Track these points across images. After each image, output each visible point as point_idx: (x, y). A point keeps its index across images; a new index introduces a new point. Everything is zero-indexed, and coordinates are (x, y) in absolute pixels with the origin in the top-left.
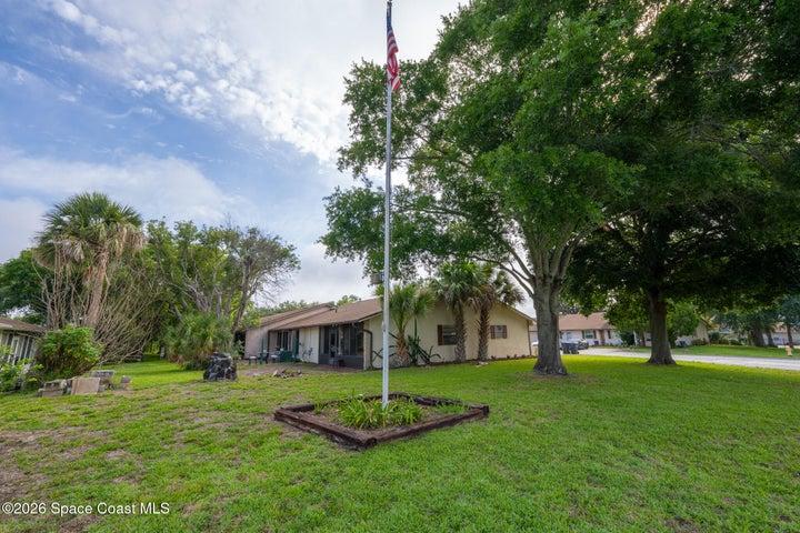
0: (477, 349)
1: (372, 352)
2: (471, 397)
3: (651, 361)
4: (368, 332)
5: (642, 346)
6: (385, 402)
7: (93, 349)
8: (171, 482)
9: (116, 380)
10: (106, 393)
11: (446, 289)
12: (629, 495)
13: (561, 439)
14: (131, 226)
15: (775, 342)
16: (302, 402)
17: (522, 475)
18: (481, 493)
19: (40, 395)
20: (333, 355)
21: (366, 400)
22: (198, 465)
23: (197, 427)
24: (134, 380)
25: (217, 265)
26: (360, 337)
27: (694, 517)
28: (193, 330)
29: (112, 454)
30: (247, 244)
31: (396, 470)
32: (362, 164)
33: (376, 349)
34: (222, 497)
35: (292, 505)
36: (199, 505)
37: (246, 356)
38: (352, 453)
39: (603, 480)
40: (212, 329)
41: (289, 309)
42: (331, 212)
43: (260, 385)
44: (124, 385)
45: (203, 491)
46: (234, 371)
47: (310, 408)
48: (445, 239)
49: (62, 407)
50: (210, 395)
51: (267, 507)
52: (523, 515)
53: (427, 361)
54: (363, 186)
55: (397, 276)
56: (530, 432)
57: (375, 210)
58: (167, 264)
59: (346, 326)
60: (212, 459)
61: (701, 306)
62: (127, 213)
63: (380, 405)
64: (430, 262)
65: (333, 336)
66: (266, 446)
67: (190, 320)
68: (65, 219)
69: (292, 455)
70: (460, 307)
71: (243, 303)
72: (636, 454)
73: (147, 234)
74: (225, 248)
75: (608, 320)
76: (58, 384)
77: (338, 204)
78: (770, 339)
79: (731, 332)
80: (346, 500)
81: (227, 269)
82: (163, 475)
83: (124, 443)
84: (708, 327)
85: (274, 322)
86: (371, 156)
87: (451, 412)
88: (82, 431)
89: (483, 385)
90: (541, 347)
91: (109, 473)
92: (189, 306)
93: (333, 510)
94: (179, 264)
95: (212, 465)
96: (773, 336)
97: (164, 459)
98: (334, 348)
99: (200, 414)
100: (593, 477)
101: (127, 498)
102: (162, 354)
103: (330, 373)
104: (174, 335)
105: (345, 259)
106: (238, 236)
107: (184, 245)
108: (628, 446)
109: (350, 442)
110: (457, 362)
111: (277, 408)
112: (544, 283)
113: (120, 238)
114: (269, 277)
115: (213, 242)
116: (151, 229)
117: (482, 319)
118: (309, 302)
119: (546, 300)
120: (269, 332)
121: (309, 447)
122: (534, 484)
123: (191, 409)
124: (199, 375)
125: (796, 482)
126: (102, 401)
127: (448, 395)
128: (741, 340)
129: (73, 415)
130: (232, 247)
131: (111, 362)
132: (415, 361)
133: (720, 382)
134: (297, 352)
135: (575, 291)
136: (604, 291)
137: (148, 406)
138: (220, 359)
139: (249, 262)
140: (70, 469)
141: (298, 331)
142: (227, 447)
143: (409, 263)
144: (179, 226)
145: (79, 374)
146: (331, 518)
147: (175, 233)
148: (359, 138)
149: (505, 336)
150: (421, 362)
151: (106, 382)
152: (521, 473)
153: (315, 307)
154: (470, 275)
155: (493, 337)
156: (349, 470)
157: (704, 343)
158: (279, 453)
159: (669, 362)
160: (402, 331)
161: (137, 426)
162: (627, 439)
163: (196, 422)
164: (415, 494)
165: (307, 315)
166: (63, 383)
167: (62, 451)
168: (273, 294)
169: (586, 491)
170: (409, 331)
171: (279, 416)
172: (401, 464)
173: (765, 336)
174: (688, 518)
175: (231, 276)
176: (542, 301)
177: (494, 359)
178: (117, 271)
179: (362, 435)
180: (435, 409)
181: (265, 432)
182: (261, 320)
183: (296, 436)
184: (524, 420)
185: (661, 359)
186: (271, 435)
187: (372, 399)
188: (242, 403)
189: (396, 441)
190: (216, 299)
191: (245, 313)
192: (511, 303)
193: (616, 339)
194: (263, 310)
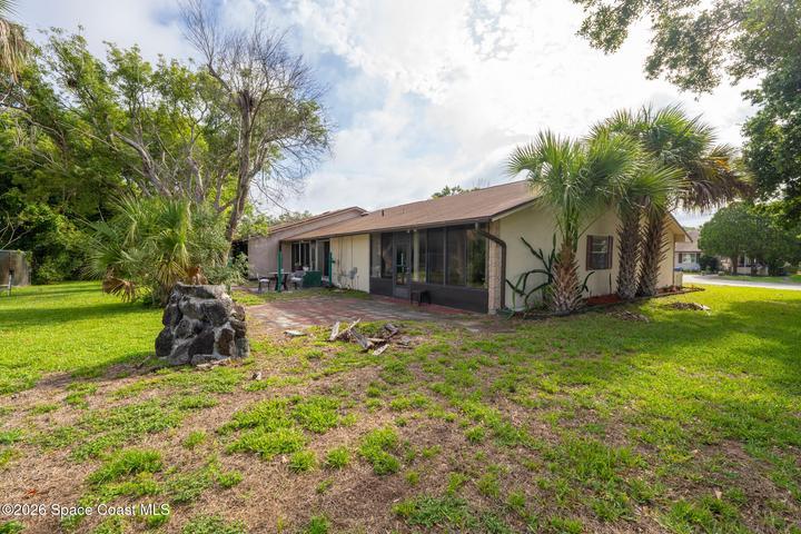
1: (504, 280)
4: (499, 242)
120: (281, 242)
134: (328, 274)
138: (196, 302)
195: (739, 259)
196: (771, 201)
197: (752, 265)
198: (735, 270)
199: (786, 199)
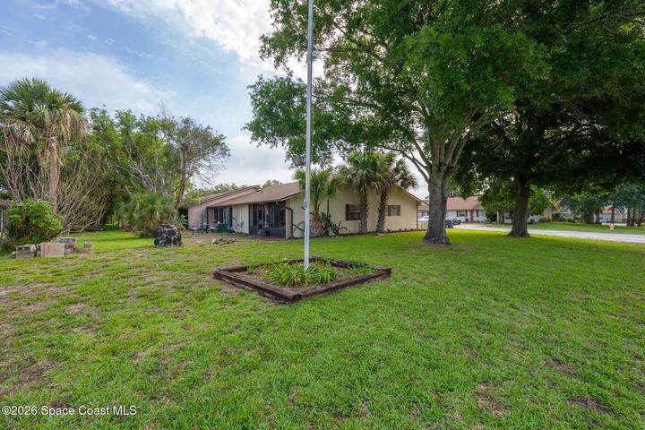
0: (376, 223)
1: (292, 225)
2: (376, 261)
3: (511, 234)
4: (289, 209)
5: (502, 223)
6: (307, 265)
7: (55, 220)
8: (123, 333)
9: (78, 245)
10: (71, 255)
11: (354, 175)
12: (512, 340)
13: (450, 294)
14: (74, 112)
15: (601, 221)
16: (238, 265)
17: (424, 324)
18: (391, 339)
19: (14, 257)
20: (261, 227)
21: (290, 263)
22: (148, 317)
23: (147, 284)
24: (95, 245)
25: (158, 152)
26: (283, 214)
27: (568, 358)
28: (142, 206)
29: (73, 307)
30: (183, 133)
31: (320, 321)
32: (283, 53)
33: (296, 222)
34: (170, 344)
35: (231, 351)
36: (148, 352)
37: (190, 227)
38: (281, 307)
39: (489, 328)
40: (158, 206)
41: (223, 191)
42: (256, 100)
43: (201, 250)
44: (87, 249)
45: (153, 339)
46: (179, 239)
47: (244, 269)
48: (358, 128)
49: (34, 267)
50: (159, 257)
51: (210, 353)
52: (429, 359)
53: (337, 233)
54: (284, 74)
55: (315, 160)
56: (426, 289)
57: (296, 99)
58: (113, 148)
59: (270, 204)
60: (161, 312)
61: (557, 191)
62: (68, 100)
63: (303, 267)
64: (345, 149)
65: (260, 212)
66: (207, 300)
67: (138, 198)
68: (10, 103)
69: (230, 308)
70: (365, 190)
71: (183, 185)
72: (512, 306)
73: (90, 122)
74: (163, 136)
75: (481, 202)
76: (28, 248)
77: (261, 93)
78: (598, 218)
79: (569, 212)
80: (278, 347)
81: (167, 154)
82: (117, 325)
83: (84, 297)
84: (554, 208)
85: (211, 200)
86: (291, 45)
87: (360, 273)
88: (49, 286)
89: (385, 251)
90: (431, 223)
91: (68, 323)
92: (137, 186)
93: (267, 355)
94: (123, 149)
95: (160, 317)
96: (601, 216)
97: (119, 312)
98: (261, 222)
99: (152, 273)
100: (480, 325)
101: (84, 347)
102: (120, 225)
103: (259, 241)
104: (126, 210)
105: (270, 145)
106: (174, 125)
107: (126, 132)
108: (505, 300)
109: (279, 298)
110: (360, 233)
111: (216, 269)
112: (439, 170)
113: (65, 124)
114: (204, 162)
115: (152, 130)
116: (93, 116)
117: (382, 200)
118: (239, 185)
119: (439, 183)
120: (208, 208)
121: (244, 301)
122: (434, 332)
123: (144, 269)
124: (151, 242)
125: (641, 328)
126: (69, 262)
127: (356, 259)
128: (576, 218)
129: (42, 274)
130: (169, 135)
131: (73, 231)
132: (327, 232)
133: (565, 250)
134: (231, 225)
135: (458, 178)
136: (481, 178)
137: (107, 266)
138: (166, 229)
139: (185, 148)
140: (34, 320)
141: (231, 208)
142: (174, 301)
143: (326, 149)
144: (119, 115)
145: (46, 240)
146: (266, 363)
147: (116, 121)
148: (280, 27)
149: (398, 214)
150: (331, 233)
151: (71, 247)
152: (423, 322)
153: (244, 189)
154: (374, 163)
155: (389, 215)
156: (279, 321)
157: (548, 221)
158: (219, 306)
159: (525, 234)
160: (317, 208)
161: (96, 283)
162: (503, 294)
163: (148, 280)
164: (337, 341)
165: (237, 196)
166: (33, 247)
167: (29, 304)
168: (208, 178)
169: (478, 337)
170: (322, 209)
171: (218, 276)
172: (323, 315)
173: (595, 216)
174: (563, 359)
175: (170, 160)
176: (436, 185)
177: (389, 231)
178: (69, 155)
179: (289, 292)
180: (346, 270)
181: (207, 289)
182: (200, 199)
183: (233, 292)
184: (419, 279)
185: (519, 231)
186: (211, 291)
187: (295, 262)
188: (186, 264)
189: (317, 296)
190: (159, 180)
191: (185, 193)
192: (406, 187)
193: (482, 218)
194: (200, 191)
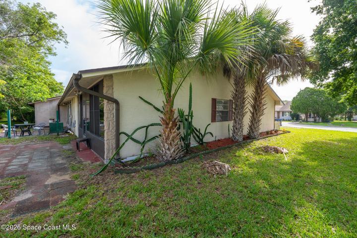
26: (98, 111)
53: (201, 141)
195: (309, 115)
196: (325, 82)
197: (314, 117)
198: (307, 120)
199: (334, 80)
